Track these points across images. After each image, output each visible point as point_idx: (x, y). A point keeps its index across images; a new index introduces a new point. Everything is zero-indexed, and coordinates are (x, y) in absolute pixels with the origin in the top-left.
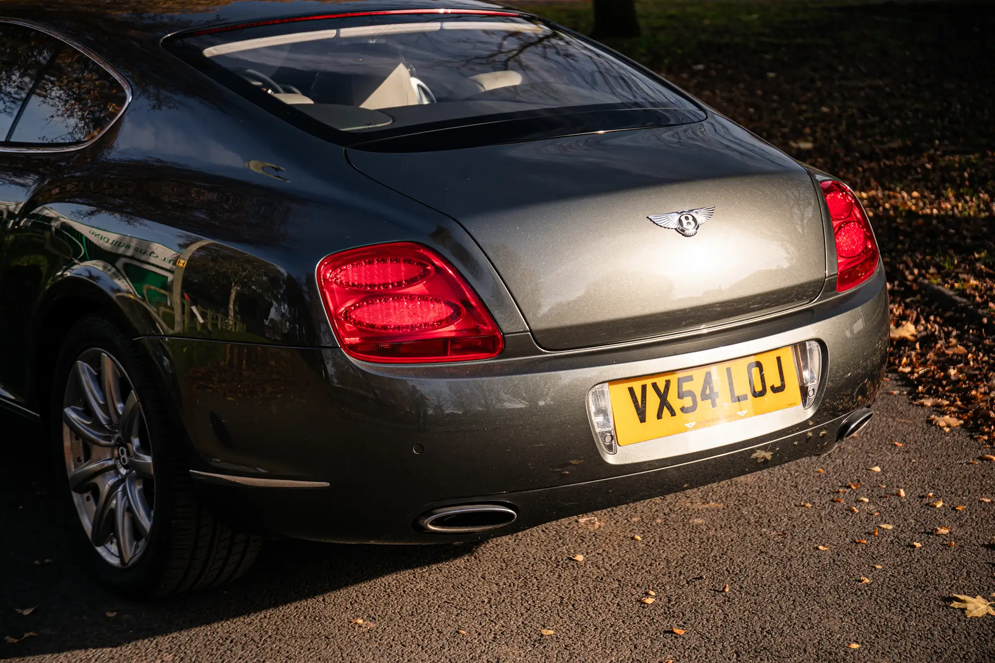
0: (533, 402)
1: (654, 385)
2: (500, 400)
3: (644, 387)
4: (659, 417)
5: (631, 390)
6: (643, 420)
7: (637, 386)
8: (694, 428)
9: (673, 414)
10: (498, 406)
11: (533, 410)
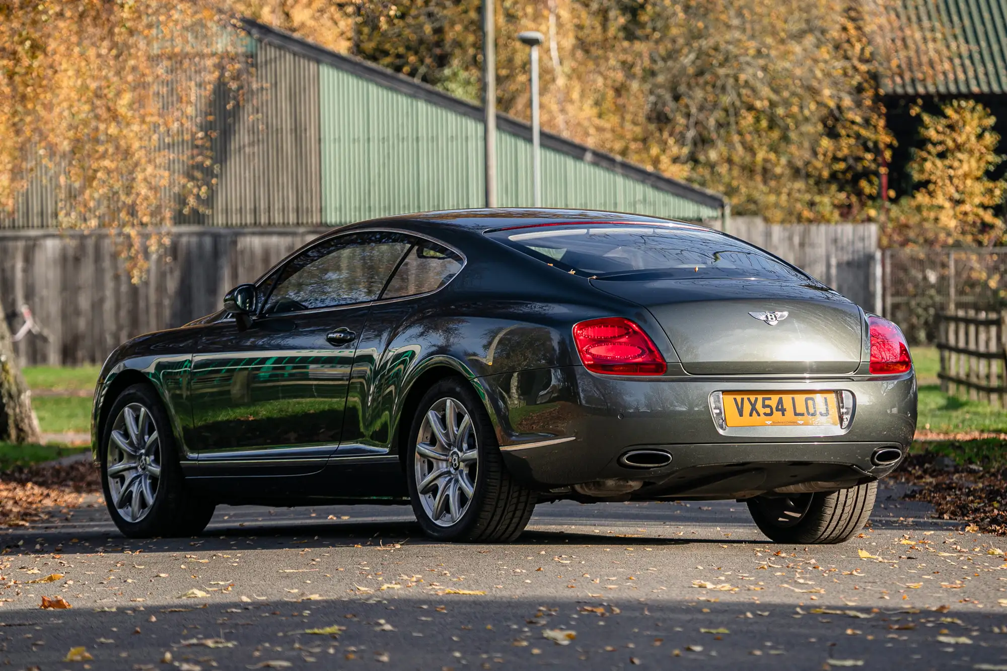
0: (691, 408)
1: (749, 399)
2: (672, 404)
3: (743, 399)
4: (751, 415)
5: (735, 399)
6: (741, 415)
7: (739, 398)
8: (771, 425)
9: (759, 415)
10: (672, 408)
11: (690, 412)
